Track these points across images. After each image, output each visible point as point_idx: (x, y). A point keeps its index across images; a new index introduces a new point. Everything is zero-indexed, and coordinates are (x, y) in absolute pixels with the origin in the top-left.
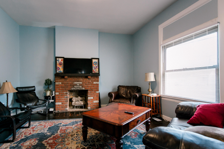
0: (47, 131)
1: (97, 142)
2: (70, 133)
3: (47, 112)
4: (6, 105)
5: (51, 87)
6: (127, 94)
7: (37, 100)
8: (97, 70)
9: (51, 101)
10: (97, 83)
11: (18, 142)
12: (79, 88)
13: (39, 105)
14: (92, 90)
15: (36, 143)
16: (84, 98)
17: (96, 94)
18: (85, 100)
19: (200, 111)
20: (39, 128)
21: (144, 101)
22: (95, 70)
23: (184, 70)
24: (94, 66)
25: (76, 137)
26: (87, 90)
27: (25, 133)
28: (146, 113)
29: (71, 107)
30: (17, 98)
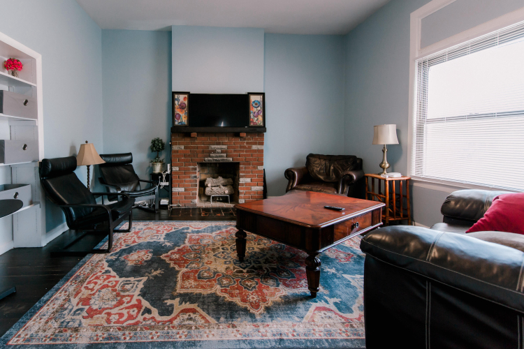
0: (164, 239)
1: (265, 263)
2: (209, 245)
3: (157, 207)
4: (86, 185)
5: (163, 156)
6: (327, 174)
7: (137, 181)
8: (260, 118)
9: (164, 183)
10: (259, 147)
11: (117, 253)
12: (220, 158)
13: (141, 191)
14: (247, 163)
15: (149, 258)
16: (230, 180)
17: (257, 172)
18: (232, 185)
19: (496, 208)
20: (147, 234)
21: (369, 190)
22: (256, 120)
23: (471, 117)
24: (254, 110)
25: (223, 252)
26: (238, 164)
27: (124, 240)
28: (373, 211)
29: (203, 199)
30: (100, 177)
